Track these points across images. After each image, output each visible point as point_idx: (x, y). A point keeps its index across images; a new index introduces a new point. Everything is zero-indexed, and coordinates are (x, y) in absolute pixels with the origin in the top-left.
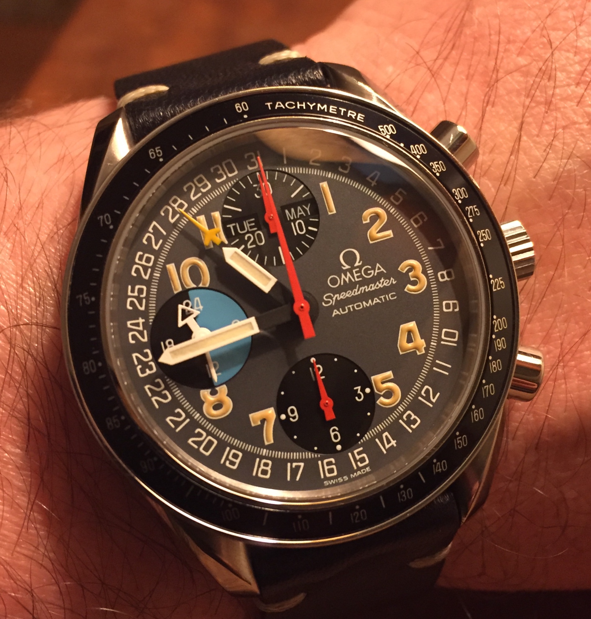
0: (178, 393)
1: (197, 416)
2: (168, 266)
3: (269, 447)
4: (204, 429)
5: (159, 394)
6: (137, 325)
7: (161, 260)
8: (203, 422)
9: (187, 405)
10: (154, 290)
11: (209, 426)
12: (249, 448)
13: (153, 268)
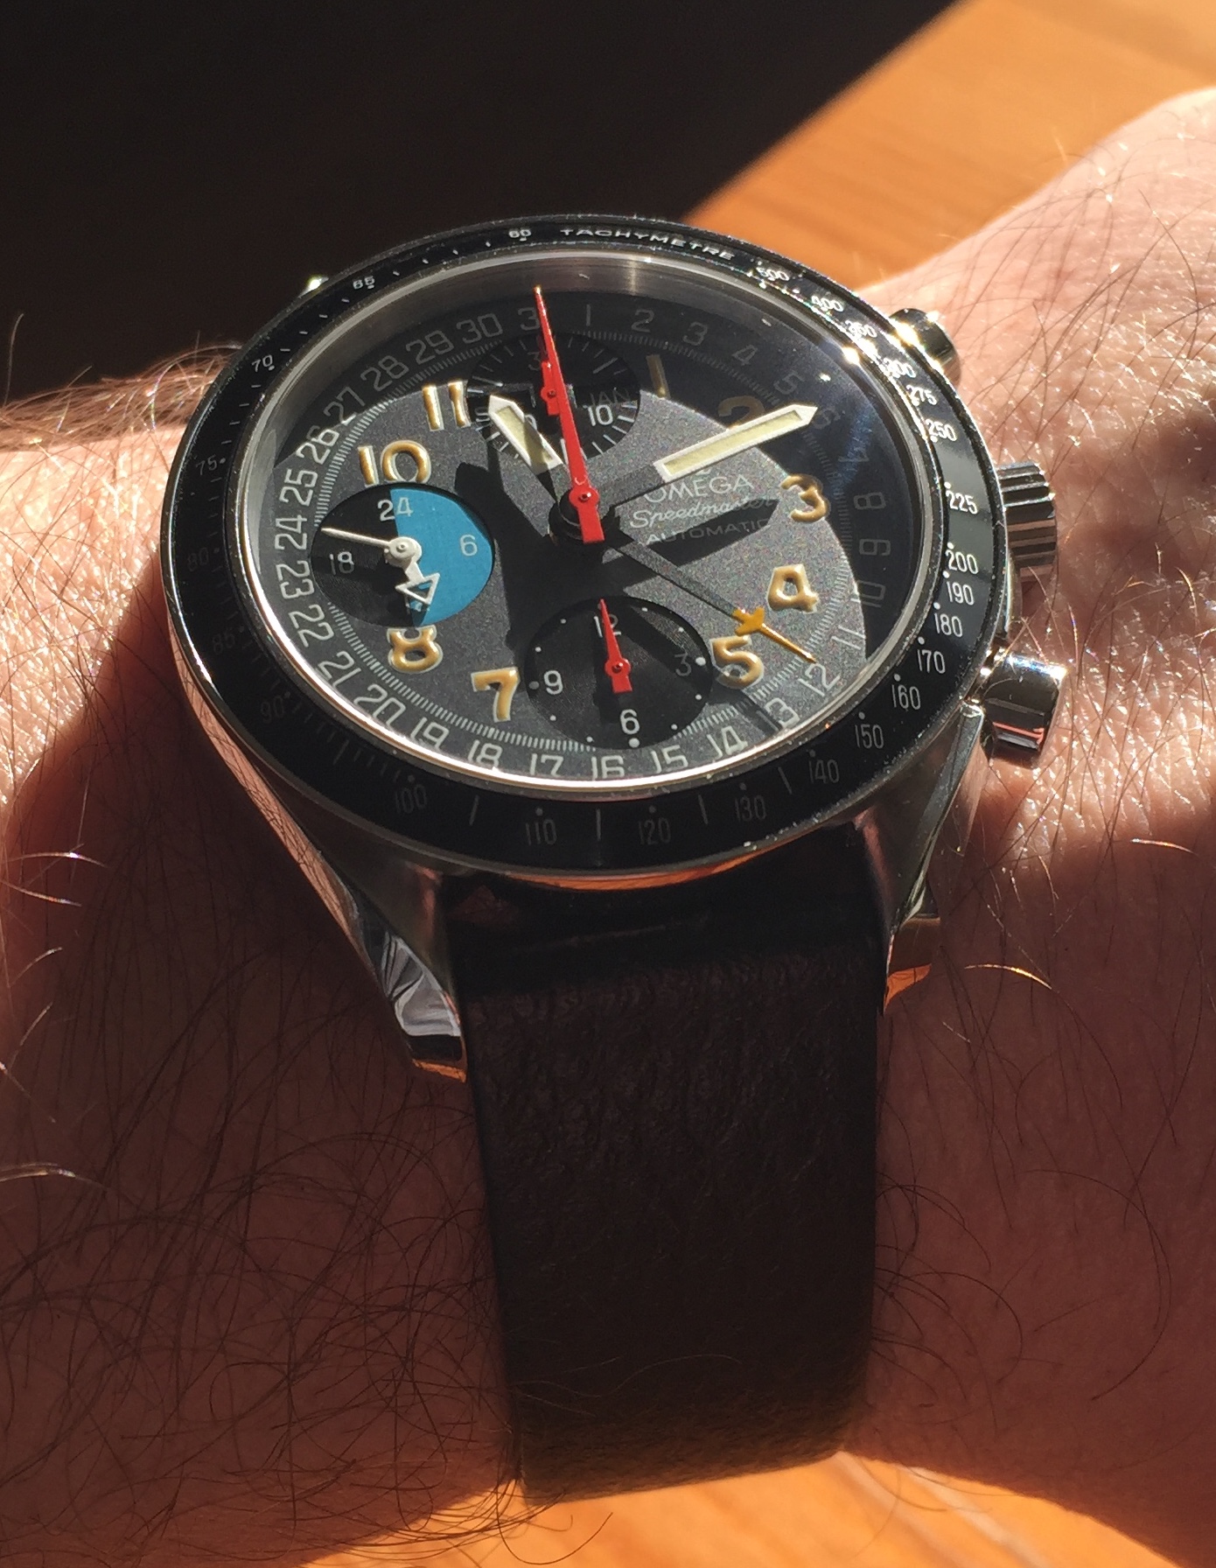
0: (347, 628)
1: (375, 665)
2: (360, 449)
3: (501, 726)
4: (386, 687)
5: (313, 626)
6: (294, 524)
7: (351, 439)
8: (385, 675)
9: (359, 647)
10: (330, 479)
11: (396, 683)
12: (464, 723)
13: (334, 449)
